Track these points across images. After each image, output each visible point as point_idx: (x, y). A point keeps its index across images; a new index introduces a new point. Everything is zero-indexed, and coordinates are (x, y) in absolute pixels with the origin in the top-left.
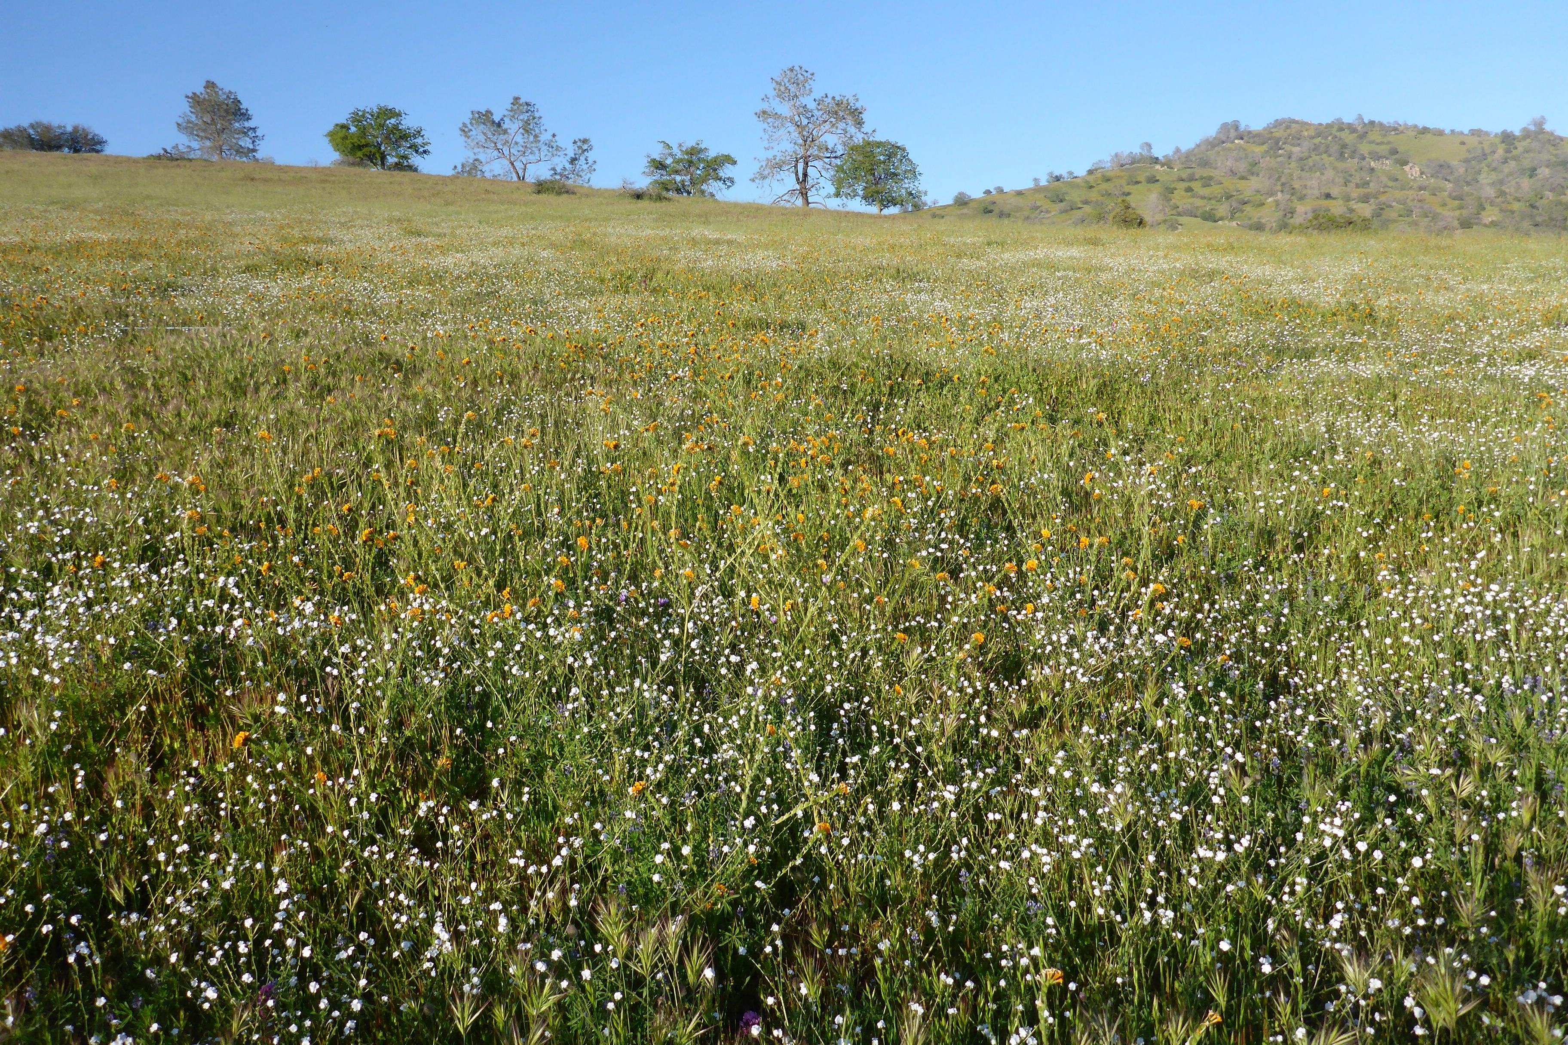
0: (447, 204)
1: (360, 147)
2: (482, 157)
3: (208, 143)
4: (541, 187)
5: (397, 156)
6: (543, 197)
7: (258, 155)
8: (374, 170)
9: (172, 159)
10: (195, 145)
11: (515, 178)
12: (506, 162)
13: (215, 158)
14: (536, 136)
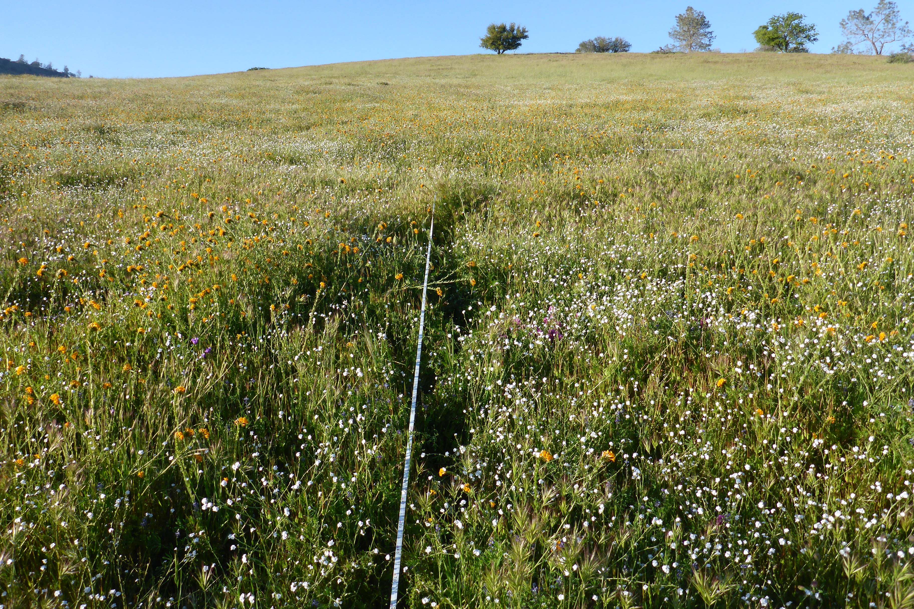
0: (827, 72)
1: (773, 39)
2: (853, 41)
3: (684, 43)
4: (894, 59)
5: (796, 43)
6: (895, 65)
7: (711, 48)
8: (780, 52)
9: (665, 53)
10: (677, 44)
11: (874, 53)
12: (869, 43)
13: (687, 51)
14: (893, 24)
